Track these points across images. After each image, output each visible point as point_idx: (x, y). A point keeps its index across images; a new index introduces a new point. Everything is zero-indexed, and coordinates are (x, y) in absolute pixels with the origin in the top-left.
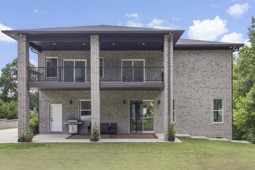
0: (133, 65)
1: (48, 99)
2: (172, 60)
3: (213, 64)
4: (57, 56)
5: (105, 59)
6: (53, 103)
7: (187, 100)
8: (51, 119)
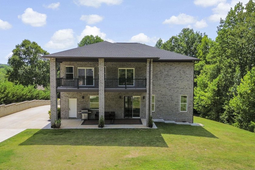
0: (126, 78)
1: (67, 95)
2: (152, 68)
3: (181, 72)
4: (73, 65)
5: (107, 67)
6: (70, 98)
7: (163, 96)
8: (69, 109)
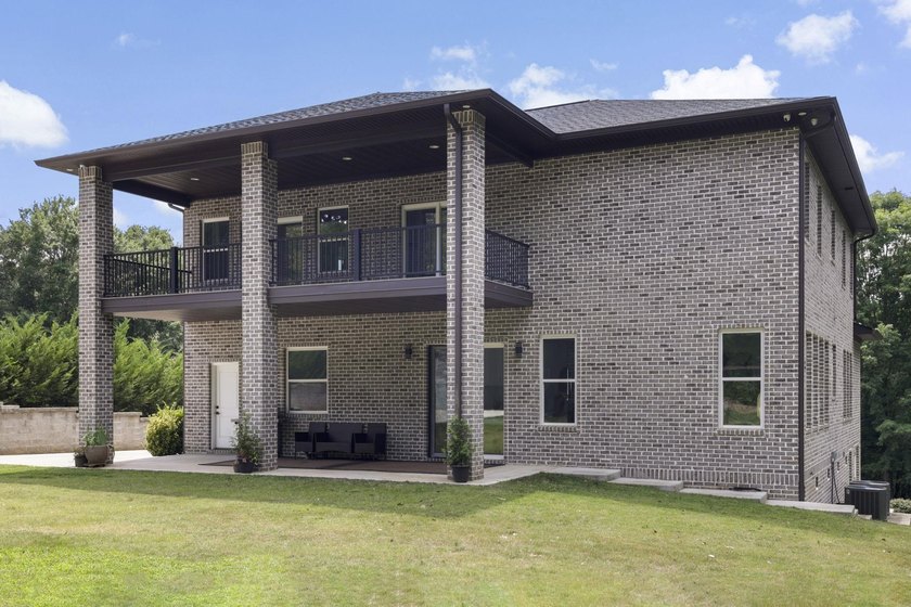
4: (227, 213)
6: (218, 358)
7: (619, 341)
8: (213, 409)
